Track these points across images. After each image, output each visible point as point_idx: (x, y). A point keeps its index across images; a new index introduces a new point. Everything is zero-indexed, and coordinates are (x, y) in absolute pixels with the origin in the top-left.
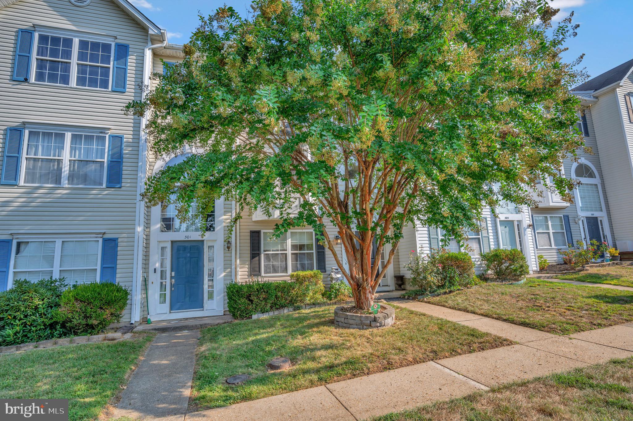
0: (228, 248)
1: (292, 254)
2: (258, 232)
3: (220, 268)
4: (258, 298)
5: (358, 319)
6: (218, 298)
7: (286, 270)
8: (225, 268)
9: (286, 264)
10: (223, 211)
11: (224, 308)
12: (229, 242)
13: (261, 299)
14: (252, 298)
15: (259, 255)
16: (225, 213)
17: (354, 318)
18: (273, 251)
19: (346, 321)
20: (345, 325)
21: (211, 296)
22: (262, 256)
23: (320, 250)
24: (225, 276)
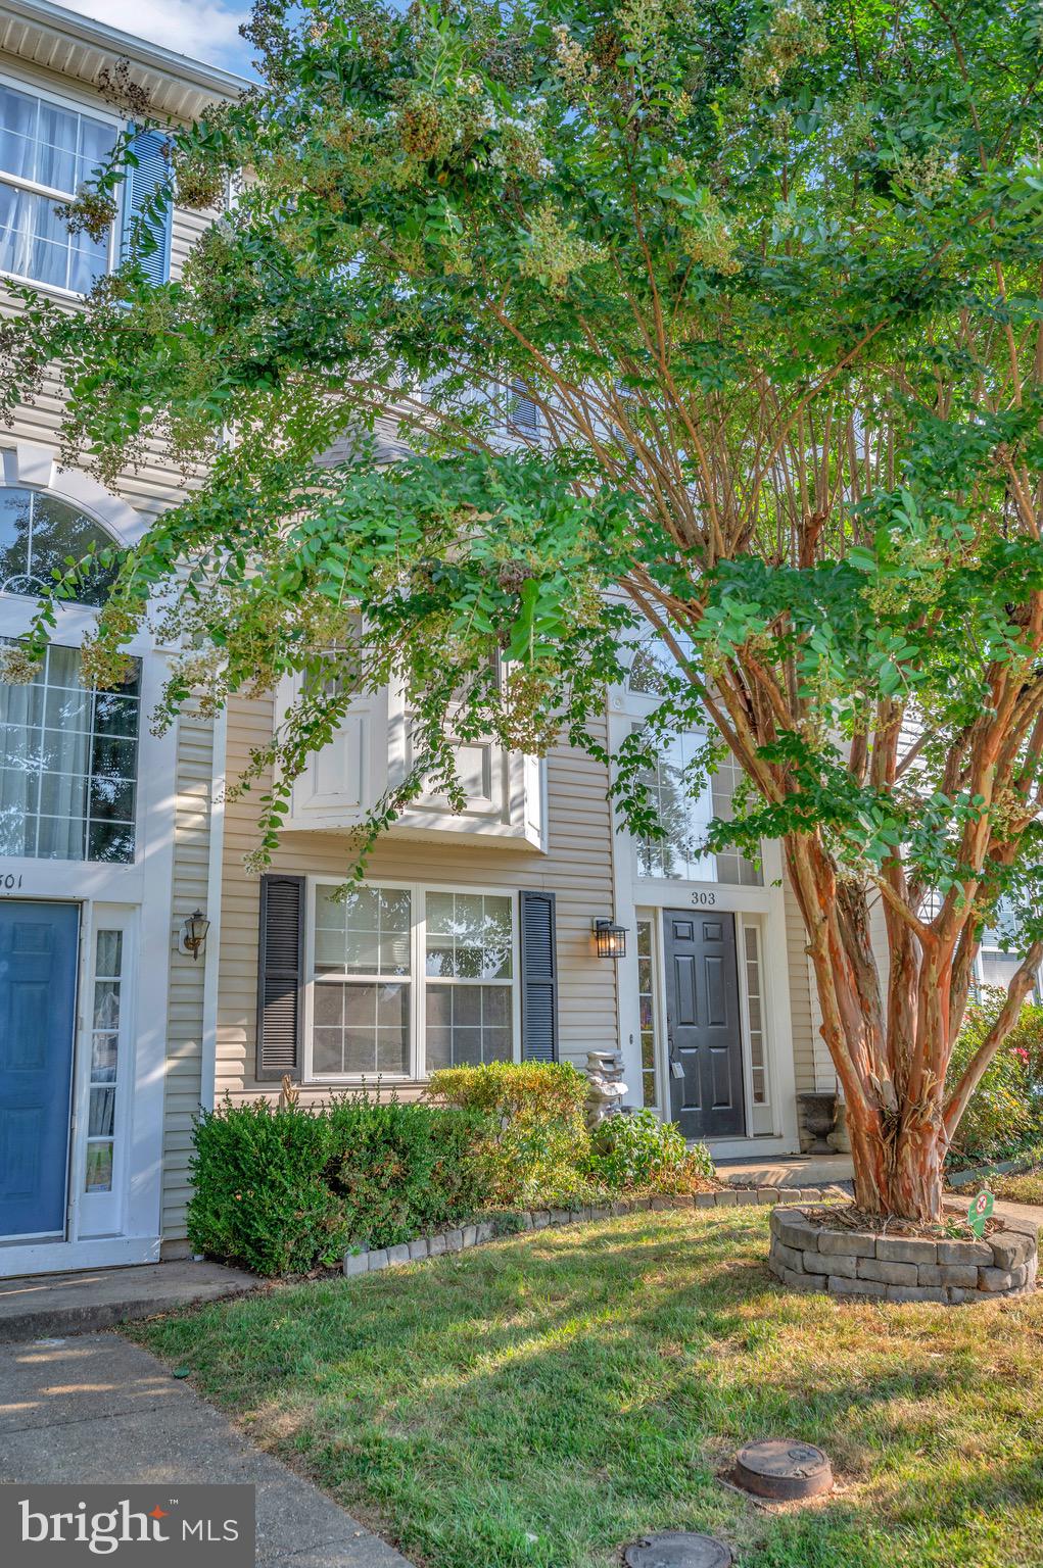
0: (193, 943)
1: (432, 988)
2: (296, 884)
3: (148, 1036)
4: (374, 1177)
5: (925, 1257)
6: (139, 1179)
7: (400, 1056)
8: (174, 1040)
9: (406, 1034)
10: (172, 774)
11: (163, 1229)
12: (198, 917)
13: (385, 1182)
14: (347, 1175)
15: (296, 984)
16: (181, 784)
17: (909, 1255)
18: (352, 970)
19: (866, 1269)
20: (860, 1286)
21: (101, 1172)
22: (310, 989)
23: (537, 979)
24: (168, 1076)
